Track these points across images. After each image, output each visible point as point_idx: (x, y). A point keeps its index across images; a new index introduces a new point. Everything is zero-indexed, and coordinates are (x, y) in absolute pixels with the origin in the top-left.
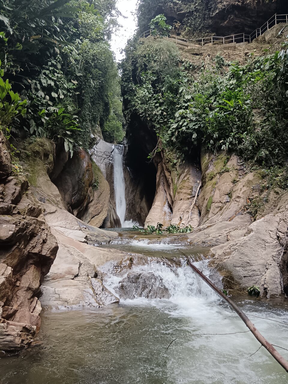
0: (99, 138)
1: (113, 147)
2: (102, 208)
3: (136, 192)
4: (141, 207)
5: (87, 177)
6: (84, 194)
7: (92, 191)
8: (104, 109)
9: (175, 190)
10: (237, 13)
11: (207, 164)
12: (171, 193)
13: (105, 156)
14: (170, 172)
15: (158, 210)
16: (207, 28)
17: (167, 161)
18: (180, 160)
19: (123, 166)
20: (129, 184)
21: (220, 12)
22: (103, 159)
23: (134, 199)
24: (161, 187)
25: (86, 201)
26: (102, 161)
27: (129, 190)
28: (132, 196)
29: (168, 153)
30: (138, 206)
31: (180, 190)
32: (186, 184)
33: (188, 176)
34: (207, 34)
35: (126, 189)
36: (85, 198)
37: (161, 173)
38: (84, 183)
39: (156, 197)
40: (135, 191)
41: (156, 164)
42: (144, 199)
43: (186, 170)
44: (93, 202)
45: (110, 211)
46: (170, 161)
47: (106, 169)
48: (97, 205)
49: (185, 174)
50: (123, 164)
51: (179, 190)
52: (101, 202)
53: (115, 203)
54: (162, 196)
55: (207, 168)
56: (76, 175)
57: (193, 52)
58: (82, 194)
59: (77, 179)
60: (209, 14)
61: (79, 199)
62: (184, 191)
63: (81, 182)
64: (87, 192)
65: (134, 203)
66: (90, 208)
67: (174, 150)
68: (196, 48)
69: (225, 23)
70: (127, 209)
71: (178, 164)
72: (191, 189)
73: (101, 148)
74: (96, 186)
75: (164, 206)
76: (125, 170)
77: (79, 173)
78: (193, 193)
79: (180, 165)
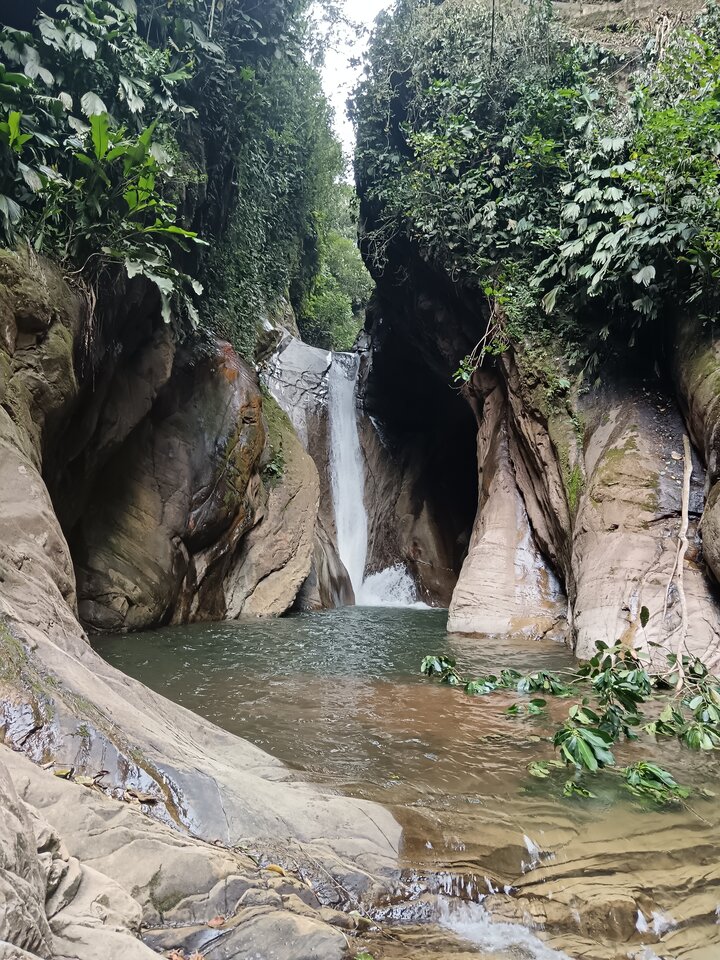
0: (286, 334)
1: (329, 359)
2: (295, 545)
3: (400, 490)
4: (415, 538)
5: (244, 442)
6: (232, 499)
7: (262, 489)
8: (302, 256)
12: (554, 499)
13: (304, 385)
14: (543, 422)
18: (580, 377)
19: (358, 414)
20: (377, 466)
22: (299, 392)
23: (393, 514)
24: (502, 476)
25: (241, 524)
26: (295, 400)
27: (376, 486)
28: (385, 505)
29: (532, 355)
30: (405, 536)
32: (627, 466)
33: (628, 434)
35: (367, 481)
36: (237, 513)
37: (497, 428)
38: (233, 463)
39: (483, 512)
40: (395, 488)
42: (424, 515)
43: (613, 413)
44: (265, 525)
45: (320, 553)
46: (541, 380)
47: (308, 422)
48: (277, 536)
49: (611, 426)
50: (358, 407)
51: (591, 490)
52: (291, 526)
53: (334, 525)
56: (206, 436)
58: (226, 499)
59: (209, 449)
61: (213, 516)
62: (623, 492)
63: (224, 457)
64: (243, 494)
65: (392, 524)
66: (255, 547)
67: (556, 343)
71: (575, 391)
72: (652, 484)
73: (294, 361)
74: (274, 472)
75: (513, 548)
76: (362, 425)
77: (219, 427)
78: (664, 500)
79: (582, 396)
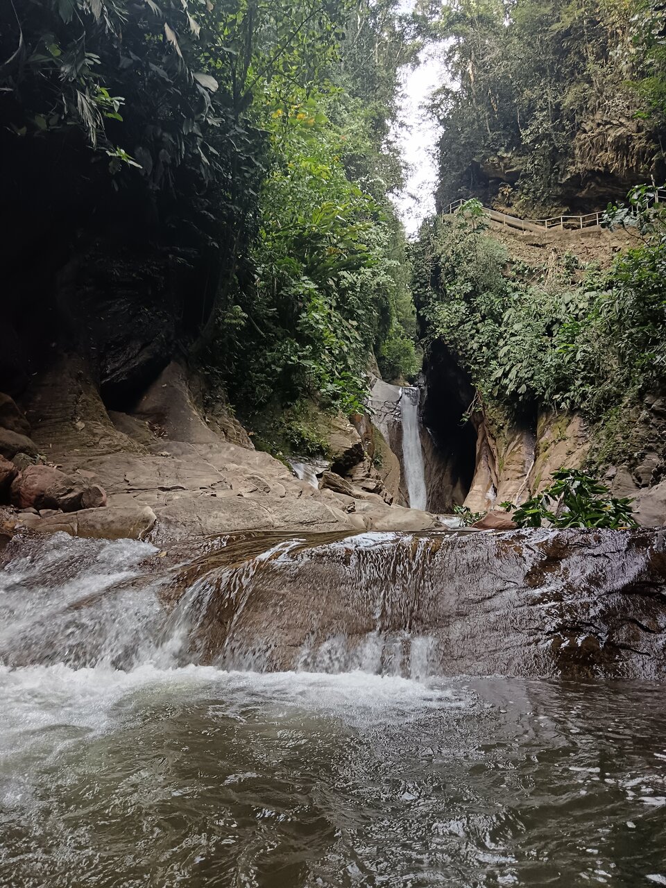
0: (374, 377)
1: (400, 392)
3: (445, 471)
4: (453, 497)
9: (501, 466)
10: (600, 180)
11: (544, 427)
12: (497, 471)
13: (386, 410)
14: (494, 439)
15: (479, 497)
16: (555, 200)
17: (490, 422)
18: (508, 421)
19: (419, 426)
20: (431, 457)
21: (572, 177)
22: (383, 414)
23: (441, 485)
24: (482, 462)
26: (381, 420)
27: (431, 469)
28: (437, 480)
29: (491, 411)
30: (447, 497)
31: (507, 466)
32: (516, 457)
33: (520, 445)
34: (554, 209)
35: (425, 467)
37: (483, 440)
39: (475, 478)
40: (442, 470)
41: (475, 425)
42: (459, 485)
43: (517, 437)
46: (494, 422)
49: (515, 442)
50: (420, 422)
51: (505, 466)
53: (407, 493)
54: (484, 476)
55: (543, 434)
57: (531, 242)
60: (557, 179)
62: (512, 467)
65: (440, 491)
67: (500, 406)
68: (536, 235)
69: (584, 192)
70: (428, 502)
71: (506, 427)
72: (523, 464)
73: (379, 395)
74: (378, 463)
75: (487, 491)
76: (422, 433)
78: (525, 469)
79: (509, 429)
